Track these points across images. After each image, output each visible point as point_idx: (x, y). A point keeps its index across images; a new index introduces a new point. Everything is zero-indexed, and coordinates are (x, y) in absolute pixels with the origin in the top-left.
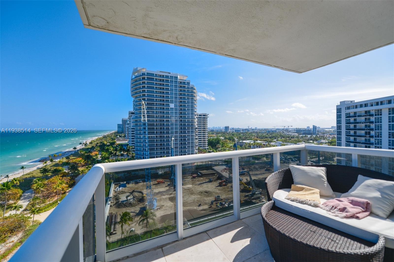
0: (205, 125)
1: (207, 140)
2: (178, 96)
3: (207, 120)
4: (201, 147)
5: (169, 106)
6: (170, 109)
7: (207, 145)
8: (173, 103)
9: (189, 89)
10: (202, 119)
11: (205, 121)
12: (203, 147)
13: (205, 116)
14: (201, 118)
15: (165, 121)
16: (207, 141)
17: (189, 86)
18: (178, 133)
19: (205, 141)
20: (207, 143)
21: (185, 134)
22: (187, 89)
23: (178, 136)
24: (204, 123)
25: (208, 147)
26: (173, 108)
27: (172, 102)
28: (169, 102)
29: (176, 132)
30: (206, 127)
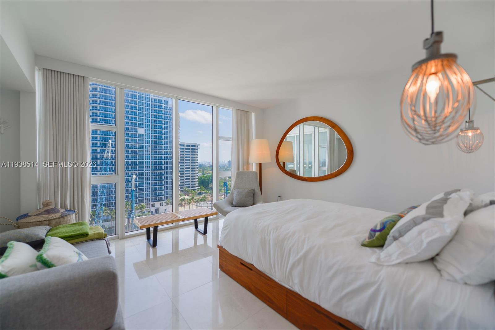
0: (195, 159)
1: (197, 178)
2: (151, 119)
3: (197, 152)
4: (189, 187)
5: (137, 132)
6: (138, 136)
7: (198, 185)
8: (143, 127)
9: (166, 109)
10: (191, 151)
11: (194, 153)
12: (192, 187)
13: (195, 146)
14: (189, 149)
15: (130, 152)
16: (198, 180)
17: (167, 106)
18: (151, 169)
19: (195, 179)
20: (198, 182)
21: (161, 170)
22: (165, 109)
23: (150, 173)
24: (193, 156)
25: (199, 188)
26: (143, 135)
27: (141, 126)
28: (137, 126)
29: (148, 168)
30: (196, 161)
